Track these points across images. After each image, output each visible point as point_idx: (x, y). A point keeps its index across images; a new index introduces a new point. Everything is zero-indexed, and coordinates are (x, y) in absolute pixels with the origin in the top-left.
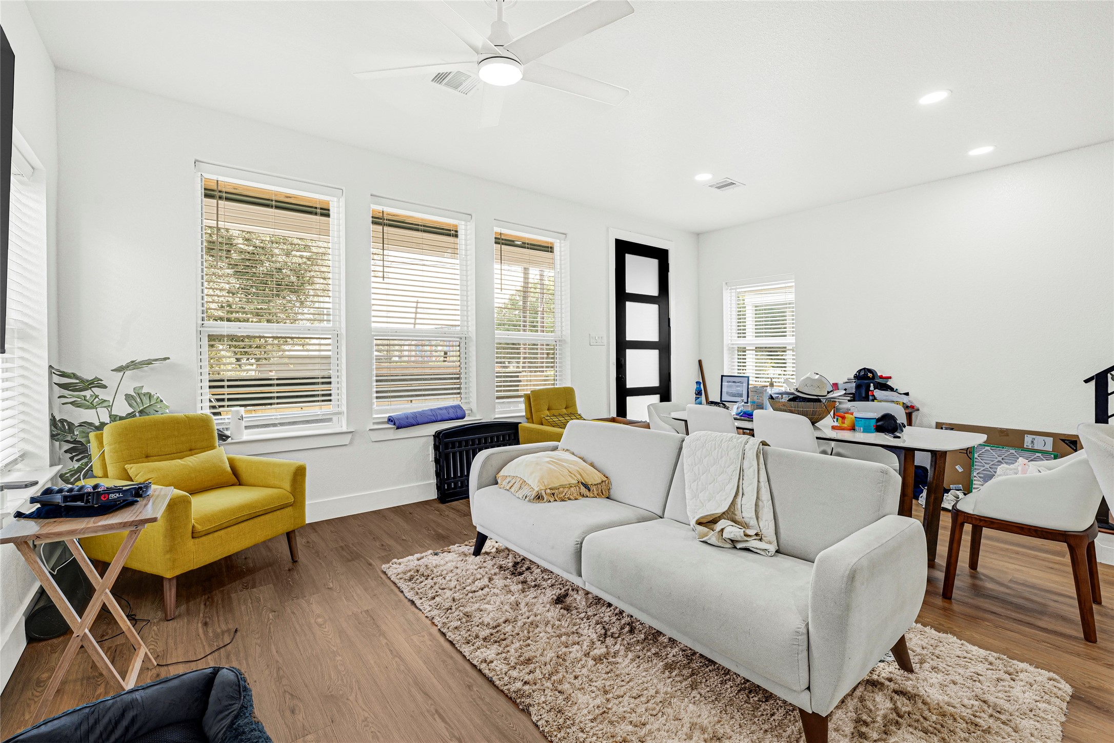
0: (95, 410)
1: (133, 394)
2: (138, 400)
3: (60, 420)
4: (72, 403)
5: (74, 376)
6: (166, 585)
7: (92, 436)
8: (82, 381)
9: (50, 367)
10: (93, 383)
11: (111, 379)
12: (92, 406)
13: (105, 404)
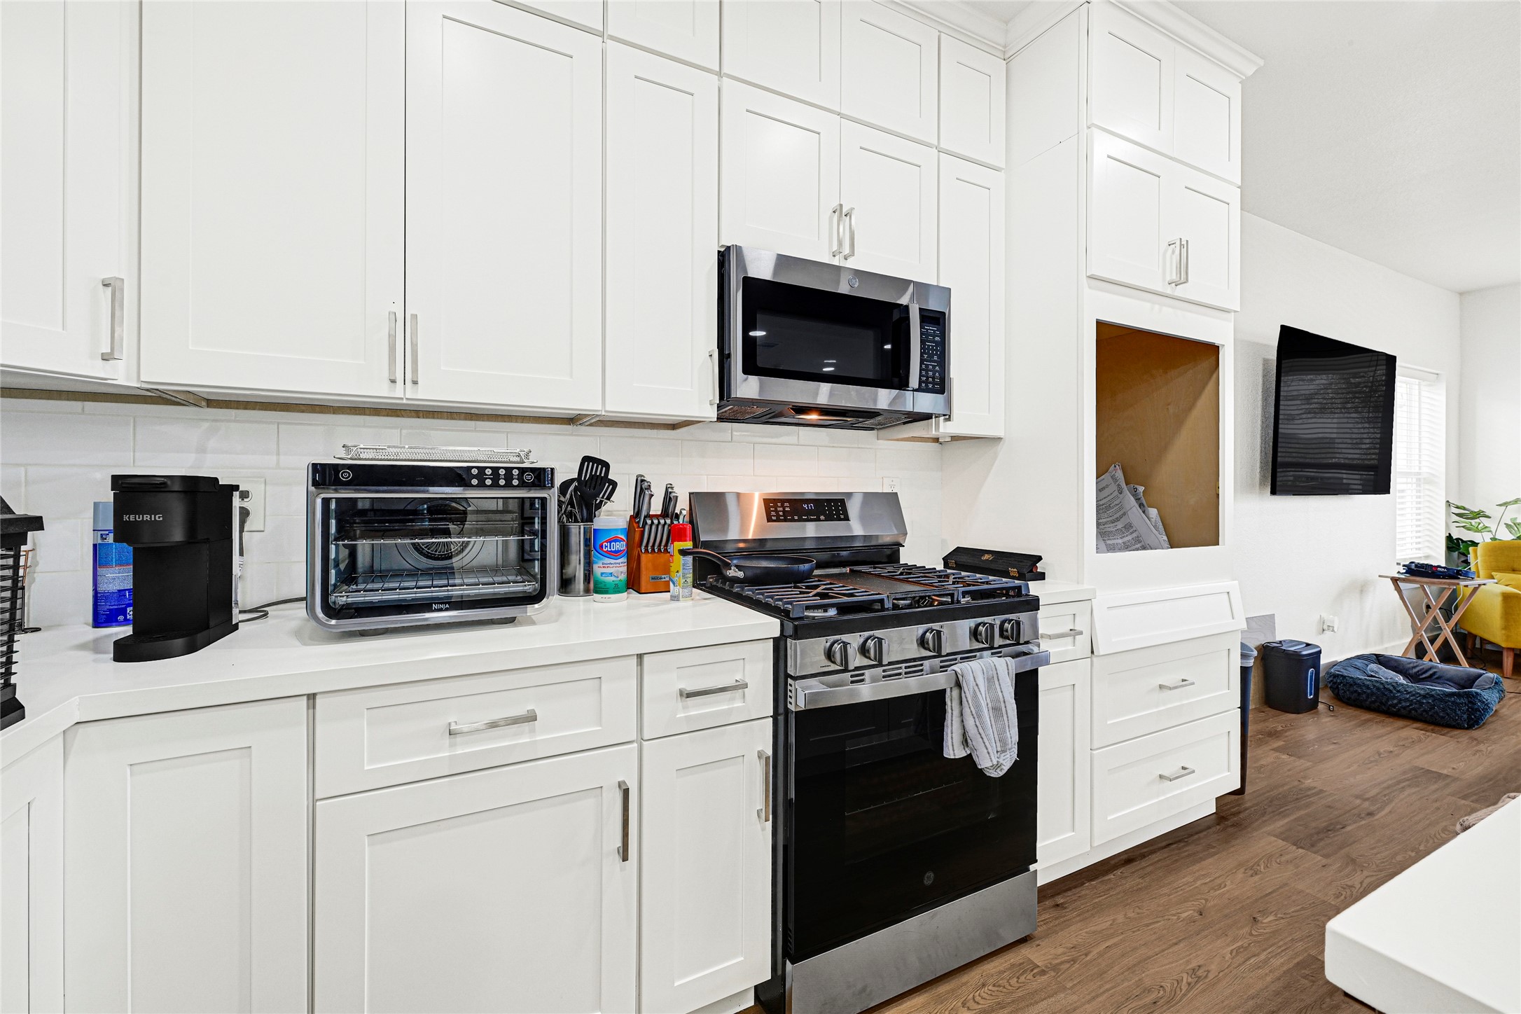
0: (1480, 534)
1: (1510, 523)
2: (1516, 528)
3: (1456, 539)
4: (1463, 527)
5: (1465, 509)
6: (1505, 654)
7: (1471, 549)
8: (1472, 512)
9: (1448, 503)
10: (1479, 514)
11: (1495, 512)
12: (1477, 530)
13: (1487, 529)
